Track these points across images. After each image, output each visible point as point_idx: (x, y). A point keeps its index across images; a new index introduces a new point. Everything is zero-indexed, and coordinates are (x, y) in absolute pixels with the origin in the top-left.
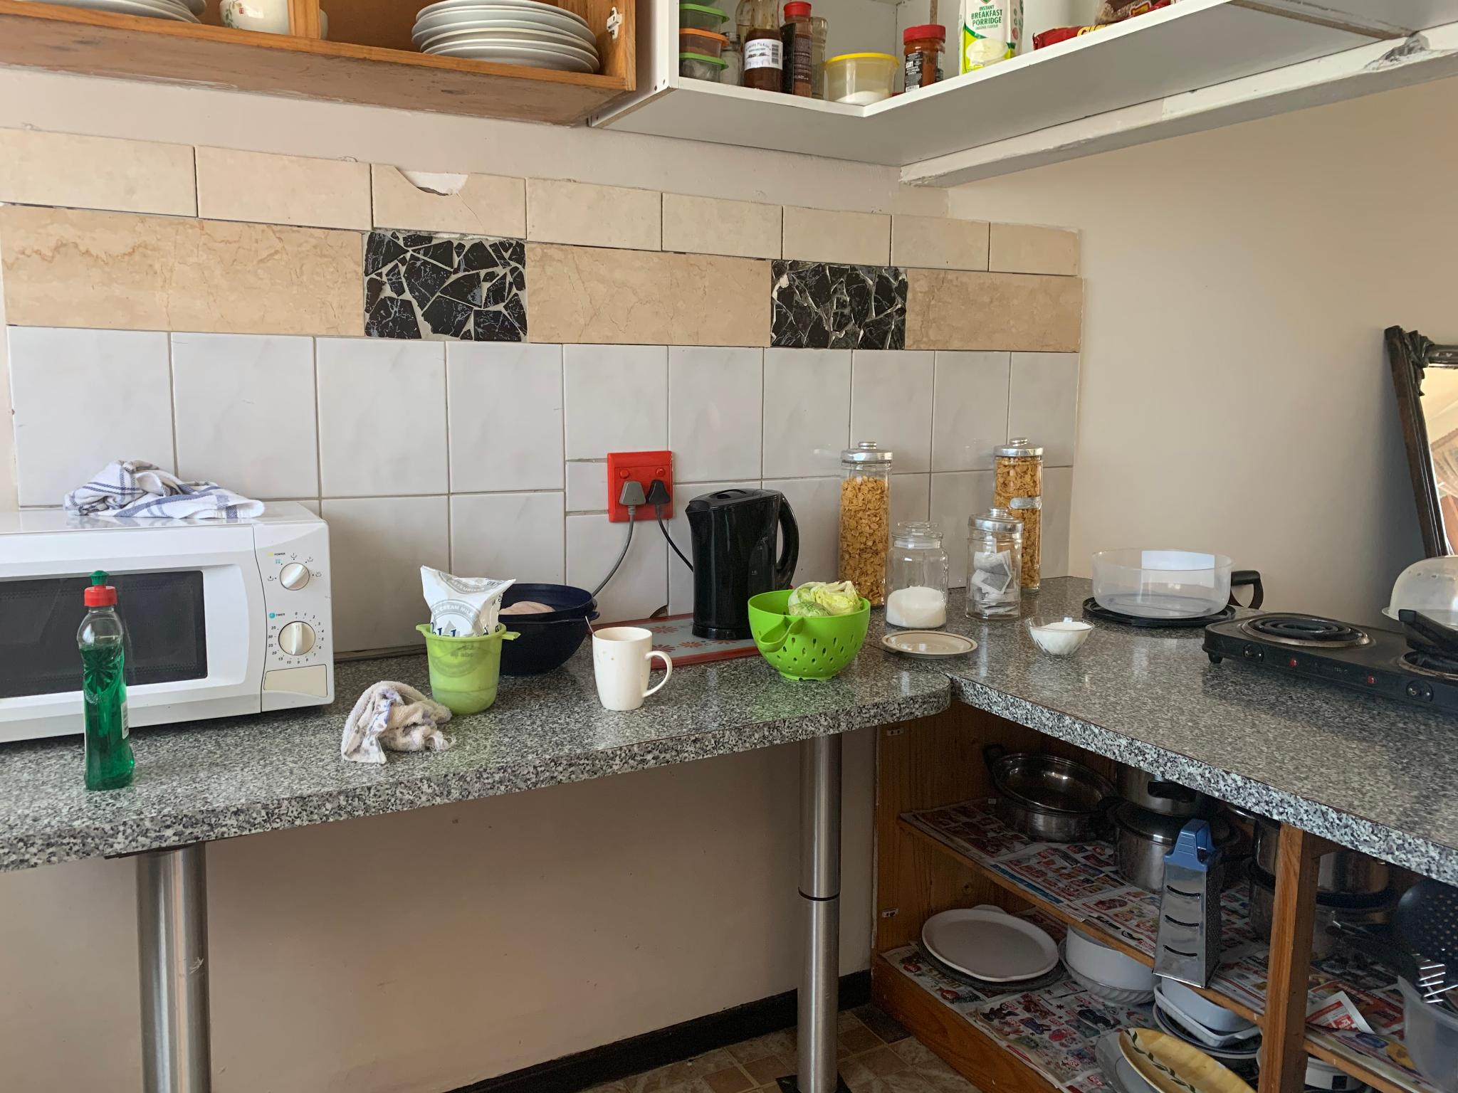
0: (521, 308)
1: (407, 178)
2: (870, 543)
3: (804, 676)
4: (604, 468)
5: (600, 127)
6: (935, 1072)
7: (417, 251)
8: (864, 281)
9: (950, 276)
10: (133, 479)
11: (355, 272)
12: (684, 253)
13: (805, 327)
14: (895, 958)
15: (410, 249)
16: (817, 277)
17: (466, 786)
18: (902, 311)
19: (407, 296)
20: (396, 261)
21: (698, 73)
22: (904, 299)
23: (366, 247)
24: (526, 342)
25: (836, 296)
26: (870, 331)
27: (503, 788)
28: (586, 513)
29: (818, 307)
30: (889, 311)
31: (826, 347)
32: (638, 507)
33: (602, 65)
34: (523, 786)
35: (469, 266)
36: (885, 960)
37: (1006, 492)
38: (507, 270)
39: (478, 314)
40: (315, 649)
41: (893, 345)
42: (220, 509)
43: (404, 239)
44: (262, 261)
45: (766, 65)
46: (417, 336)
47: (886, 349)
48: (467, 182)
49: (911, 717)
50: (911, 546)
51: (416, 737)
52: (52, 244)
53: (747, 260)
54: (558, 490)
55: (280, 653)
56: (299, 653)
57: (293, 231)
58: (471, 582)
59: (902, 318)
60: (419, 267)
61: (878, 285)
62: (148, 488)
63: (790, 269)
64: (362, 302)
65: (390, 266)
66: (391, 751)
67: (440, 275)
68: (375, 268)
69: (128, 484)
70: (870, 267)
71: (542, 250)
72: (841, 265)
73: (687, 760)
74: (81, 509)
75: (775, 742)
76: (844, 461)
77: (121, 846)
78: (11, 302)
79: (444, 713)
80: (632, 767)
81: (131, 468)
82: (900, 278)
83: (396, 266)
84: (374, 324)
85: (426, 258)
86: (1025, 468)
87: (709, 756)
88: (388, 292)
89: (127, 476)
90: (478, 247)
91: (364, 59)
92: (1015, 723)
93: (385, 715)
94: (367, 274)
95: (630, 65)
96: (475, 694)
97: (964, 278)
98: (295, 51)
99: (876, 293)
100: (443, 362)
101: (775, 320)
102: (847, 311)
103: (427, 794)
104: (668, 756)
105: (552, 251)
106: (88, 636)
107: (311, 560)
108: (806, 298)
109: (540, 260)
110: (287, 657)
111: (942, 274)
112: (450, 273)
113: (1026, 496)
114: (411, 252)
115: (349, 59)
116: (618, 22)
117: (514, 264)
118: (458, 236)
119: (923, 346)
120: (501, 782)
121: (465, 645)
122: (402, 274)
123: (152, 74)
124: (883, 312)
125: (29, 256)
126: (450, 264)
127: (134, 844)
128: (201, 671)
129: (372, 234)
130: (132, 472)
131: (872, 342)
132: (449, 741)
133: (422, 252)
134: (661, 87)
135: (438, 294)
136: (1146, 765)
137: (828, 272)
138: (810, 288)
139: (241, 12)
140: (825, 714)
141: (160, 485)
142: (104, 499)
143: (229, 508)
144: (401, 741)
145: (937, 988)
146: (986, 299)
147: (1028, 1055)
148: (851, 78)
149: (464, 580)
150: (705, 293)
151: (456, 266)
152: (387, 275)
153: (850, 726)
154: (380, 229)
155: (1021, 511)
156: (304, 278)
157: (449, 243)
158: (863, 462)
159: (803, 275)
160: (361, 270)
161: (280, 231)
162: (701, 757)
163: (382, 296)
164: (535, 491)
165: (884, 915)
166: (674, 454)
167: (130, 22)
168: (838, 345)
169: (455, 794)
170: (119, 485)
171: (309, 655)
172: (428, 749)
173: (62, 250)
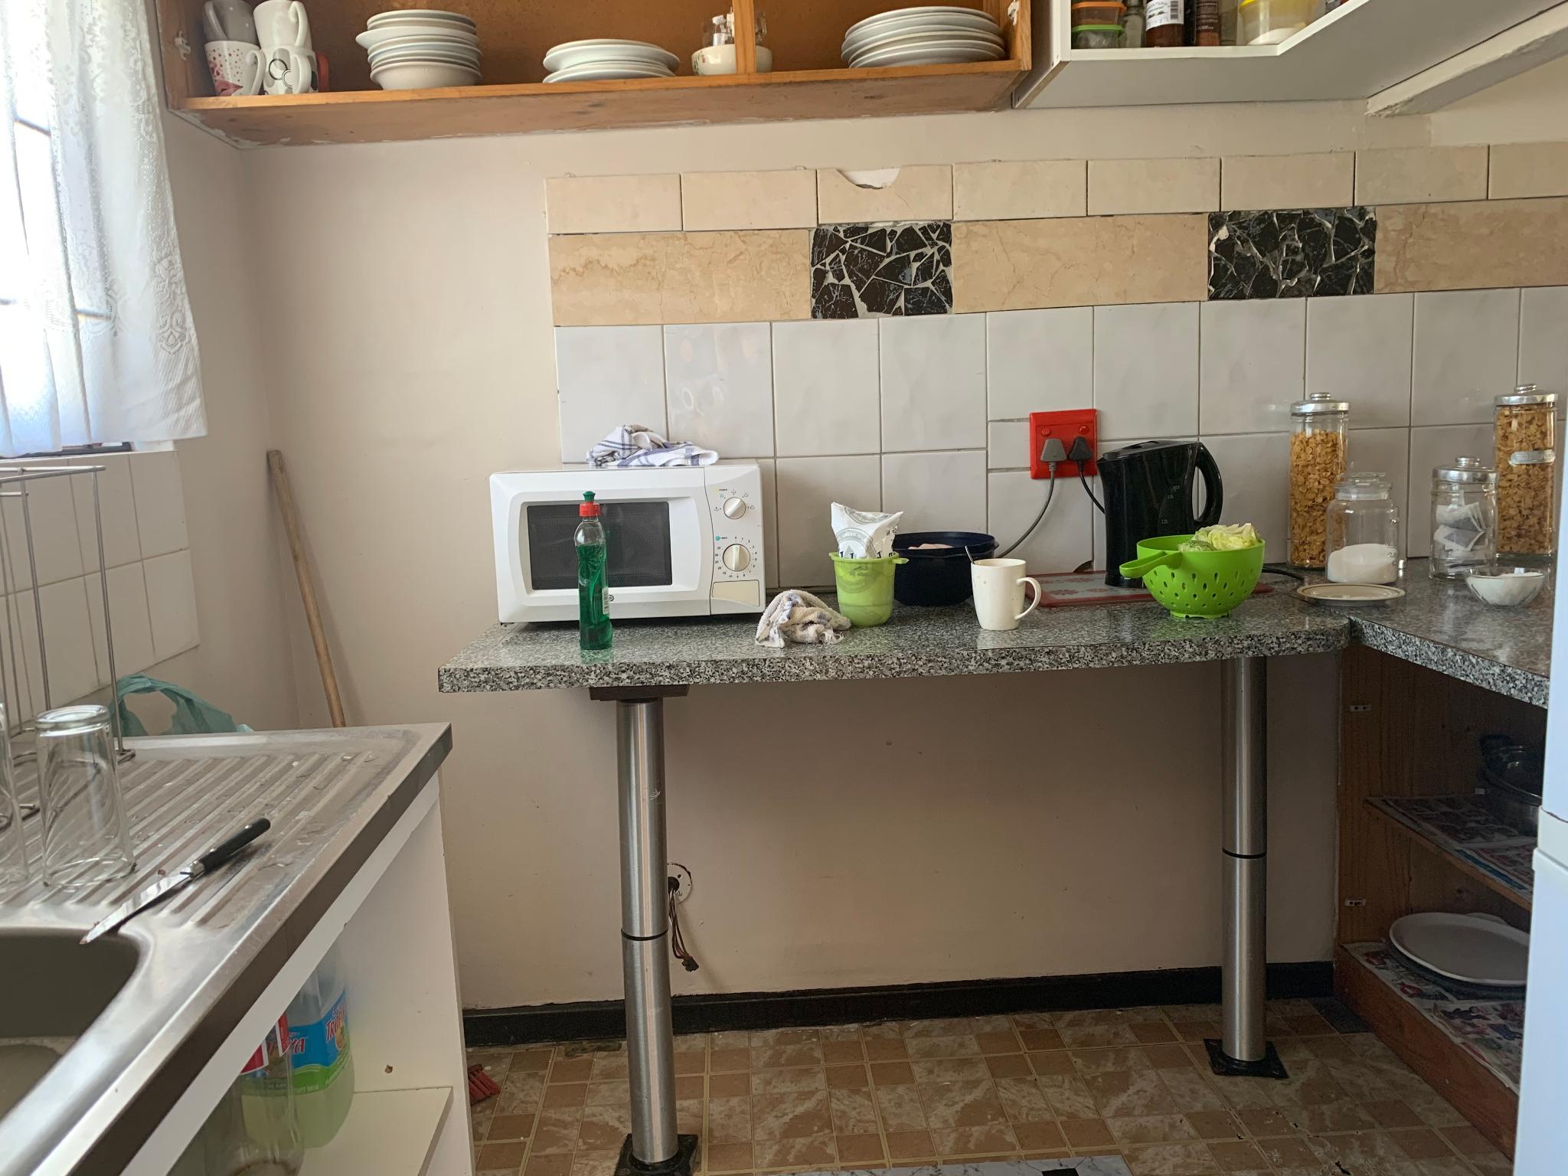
0: (948, 282)
1: (847, 178)
2: (1320, 500)
3: (1191, 613)
4: (1026, 427)
5: (1023, 107)
6: (1385, 1066)
7: (855, 241)
8: (1320, 224)
9: (1433, 209)
10: (630, 437)
11: (804, 264)
12: (1112, 216)
13: (1248, 278)
14: (1358, 951)
15: (849, 240)
16: (1262, 226)
17: (840, 667)
18: (1371, 253)
19: (847, 281)
20: (837, 252)
21: (1092, 43)
22: (1373, 240)
23: (812, 241)
24: (951, 313)
25: (1286, 243)
26: (1329, 277)
27: (871, 673)
28: (1008, 470)
29: (1263, 255)
30: (1353, 254)
31: (1275, 297)
32: (1058, 464)
33: (1006, 51)
34: (888, 673)
35: (901, 249)
36: (1346, 950)
37: (1506, 446)
38: (935, 249)
39: (908, 291)
40: (750, 567)
41: (1359, 290)
42: (686, 458)
43: (844, 231)
44: (730, 262)
45: (1165, 22)
46: (855, 315)
47: (1350, 294)
48: (898, 177)
49: (1293, 653)
50: (1354, 497)
51: (811, 632)
52: (583, 261)
53: (1180, 216)
54: (982, 449)
55: (724, 569)
56: (738, 569)
57: (754, 234)
58: (870, 515)
59: (1370, 259)
60: (857, 255)
61: (1338, 228)
62: (641, 445)
63: (1230, 220)
64: (808, 290)
65: (833, 256)
66: (791, 642)
67: (875, 260)
68: (820, 259)
69: (627, 441)
70: (1326, 209)
71: (968, 228)
72: (1293, 210)
73: (1041, 669)
74: (596, 460)
75: (1134, 663)
76: (1294, 414)
77: (593, 682)
78: (556, 309)
79: (843, 620)
80: (987, 670)
81: (629, 429)
82: (1367, 218)
83: (838, 255)
84: (818, 307)
85: (863, 247)
86: (1529, 418)
87: (1063, 668)
88: (831, 279)
89: (626, 435)
90: (909, 232)
91: (790, 83)
92: (1407, 661)
93: (788, 611)
94: (813, 265)
95: (1025, 46)
96: (871, 609)
97: (1452, 210)
98: (738, 86)
99: (1335, 236)
100: (876, 337)
101: (1212, 273)
102: (1299, 258)
103: (810, 670)
104: (1022, 664)
105: (977, 228)
106: (580, 538)
107: (746, 495)
108: (1250, 248)
109: (965, 237)
110: (729, 573)
111: (1423, 208)
112: (884, 257)
113: (1531, 449)
114: (850, 242)
115: (779, 84)
116: (1017, 9)
117: (941, 243)
118: (891, 224)
119: (1398, 289)
120: (869, 668)
121: (861, 565)
122: (842, 262)
123: (650, 121)
124: (1345, 255)
125: (568, 273)
126: (884, 249)
127: (601, 681)
128: (668, 580)
129: (817, 230)
130: (630, 433)
131: (1334, 286)
132: (838, 637)
133: (859, 241)
134: (1056, 62)
135: (873, 277)
136: (1516, 692)
137: (1275, 219)
138: (1254, 237)
139: (704, 61)
140: (1190, 641)
141: (649, 441)
142: (612, 454)
143: (693, 457)
144: (800, 634)
145: (1400, 982)
146: (1485, 231)
147: (1483, 1054)
148: (1265, 18)
149: (864, 513)
150: (1133, 252)
151: (889, 250)
152: (830, 264)
153: (1219, 655)
154: (825, 225)
155: (1524, 467)
156: (763, 273)
157: (883, 231)
158: (1315, 414)
159: (1245, 224)
160: (808, 262)
161: (745, 236)
162: (1055, 668)
163: (826, 283)
164: (959, 450)
165: (1347, 903)
166: (1100, 412)
167: (620, 85)
168: (1288, 293)
169: (832, 673)
170: (620, 442)
171: (745, 572)
172: (821, 642)
173: (590, 266)
